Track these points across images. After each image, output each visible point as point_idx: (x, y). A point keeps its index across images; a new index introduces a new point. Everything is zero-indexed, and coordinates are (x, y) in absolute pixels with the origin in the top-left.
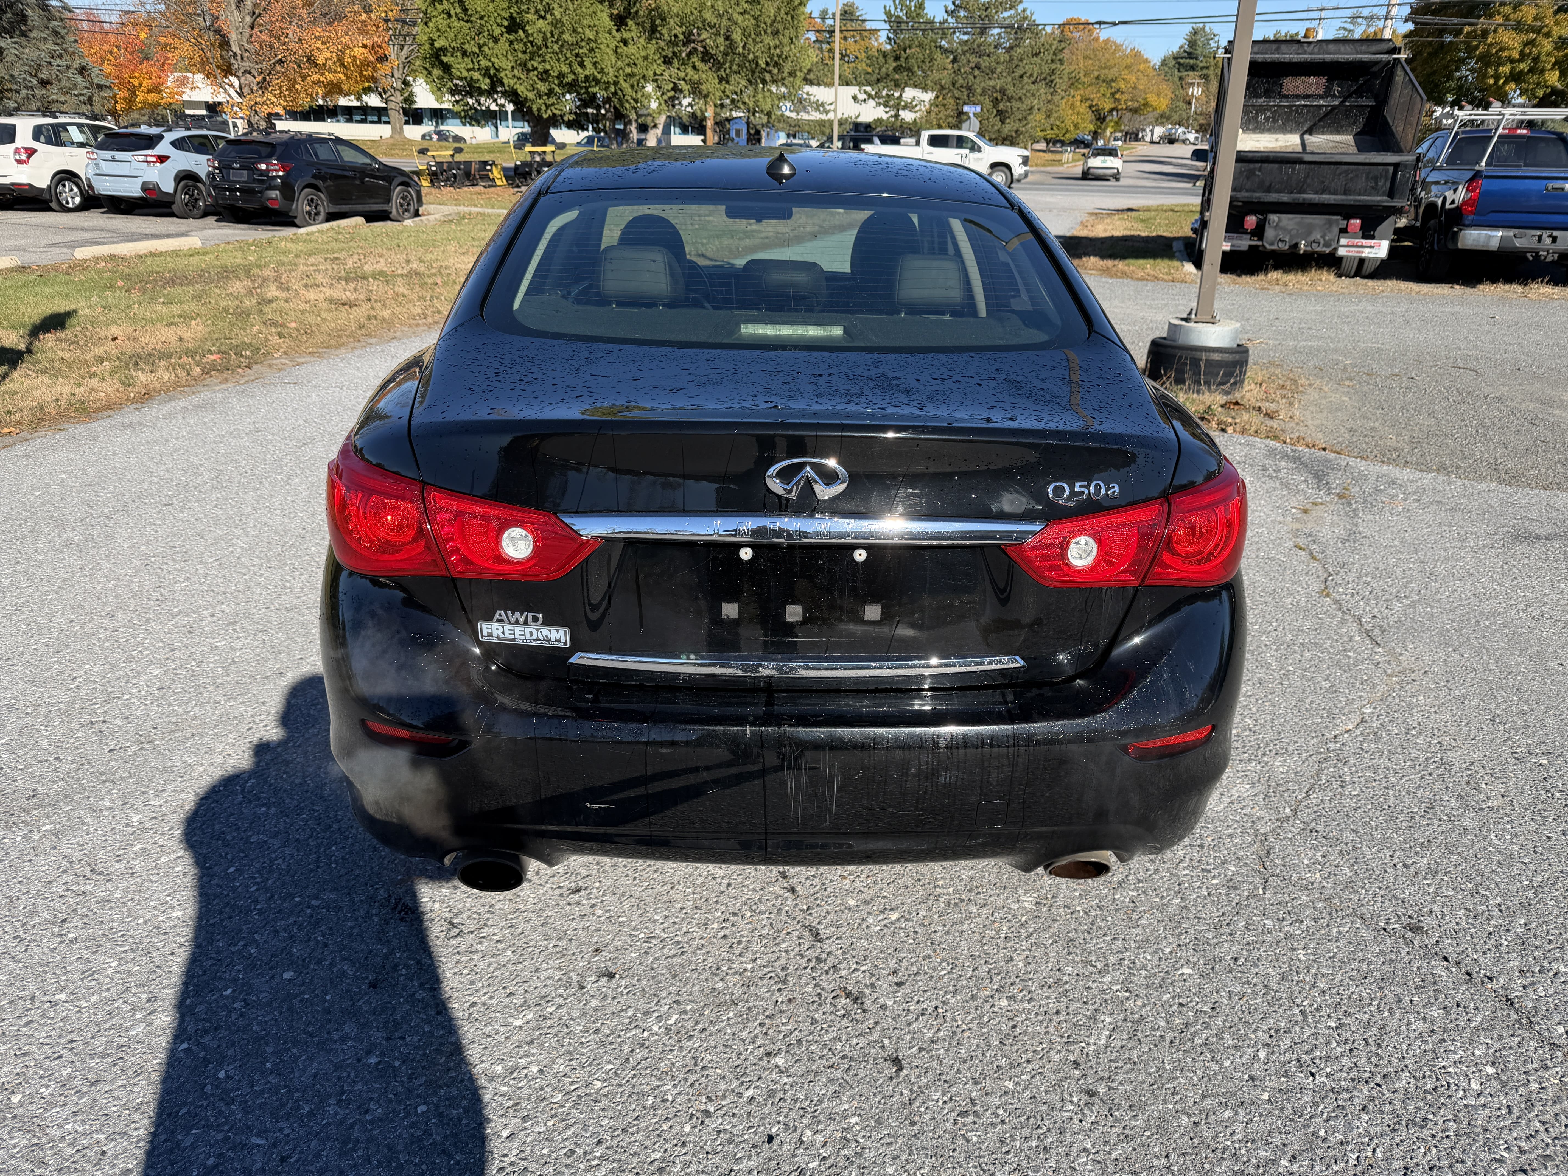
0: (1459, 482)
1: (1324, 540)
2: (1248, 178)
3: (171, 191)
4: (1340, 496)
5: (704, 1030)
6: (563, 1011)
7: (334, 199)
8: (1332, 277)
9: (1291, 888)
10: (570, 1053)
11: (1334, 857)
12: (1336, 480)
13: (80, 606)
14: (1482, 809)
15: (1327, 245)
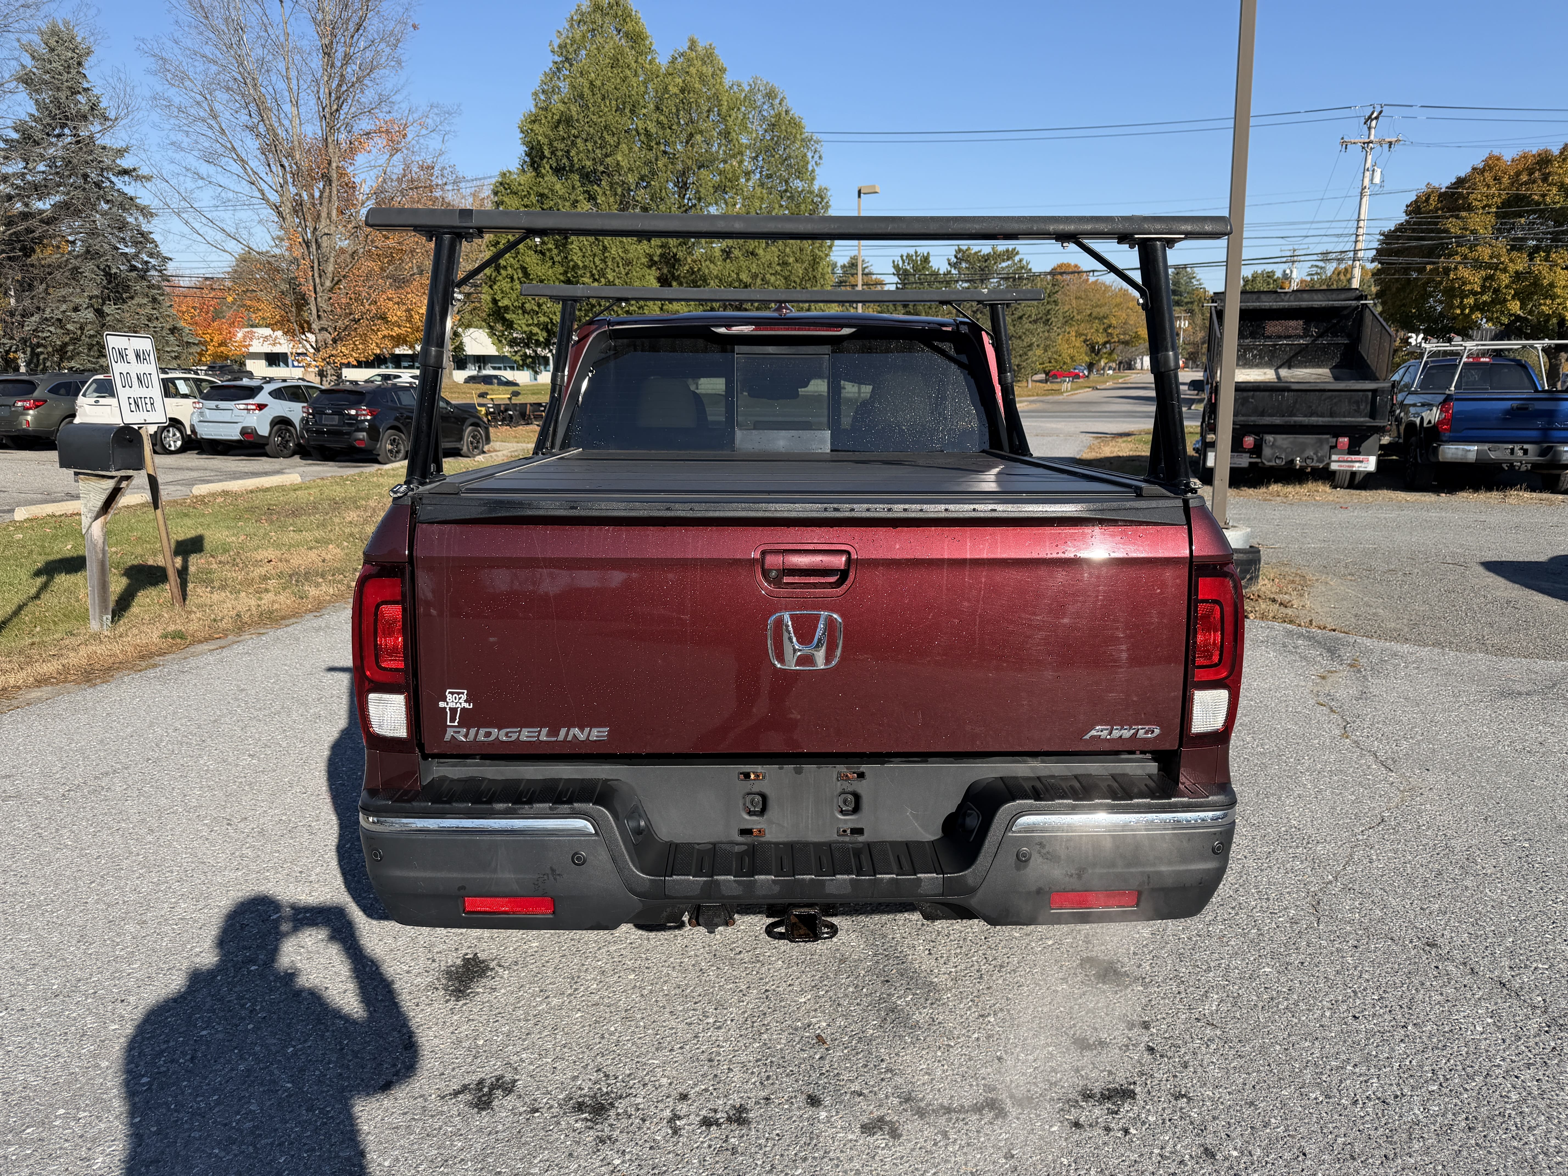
0: (1452, 654)
1: (1341, 698)
2: (1245, 405)
3: (267, 434)
4: (1351, 665)
8: (1328, 489)
9: (1338, 922)
11: (1368, 905)
12: (1347, 654)
14: (1479, 875)
15: (1320, 460)
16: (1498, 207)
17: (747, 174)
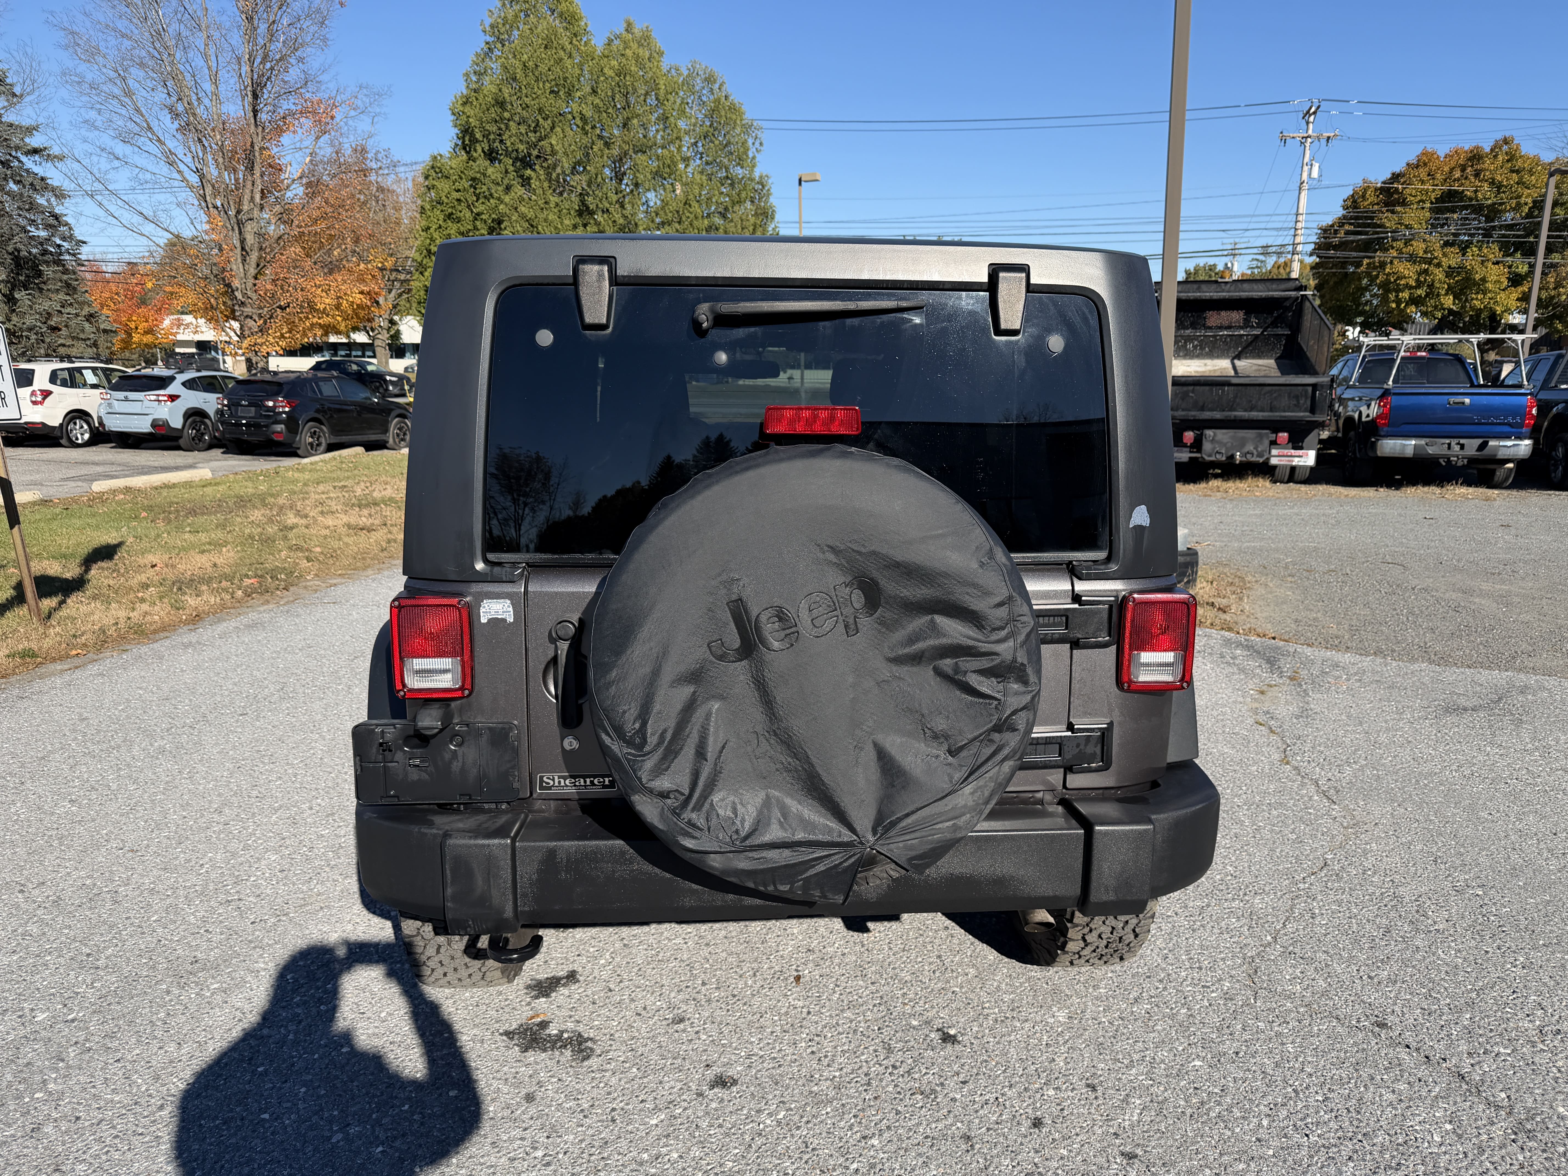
0: (1394, 664)
1: (1280, 717)
2: (1183, 399)
3: (179, 426)
4: (1291, 679)
5: (808, 1122)
6: (690, 1112)
7: (334, 431)
8: (1268, 484)
9: (1277, 997)
10: (701, 1142)
11: (1311, 973)
12: (1286, 665)
13: (188, 804)
14: (1430, 932)
15: (1260, 455)
16: (1432, 203)
17: (686, 160)
